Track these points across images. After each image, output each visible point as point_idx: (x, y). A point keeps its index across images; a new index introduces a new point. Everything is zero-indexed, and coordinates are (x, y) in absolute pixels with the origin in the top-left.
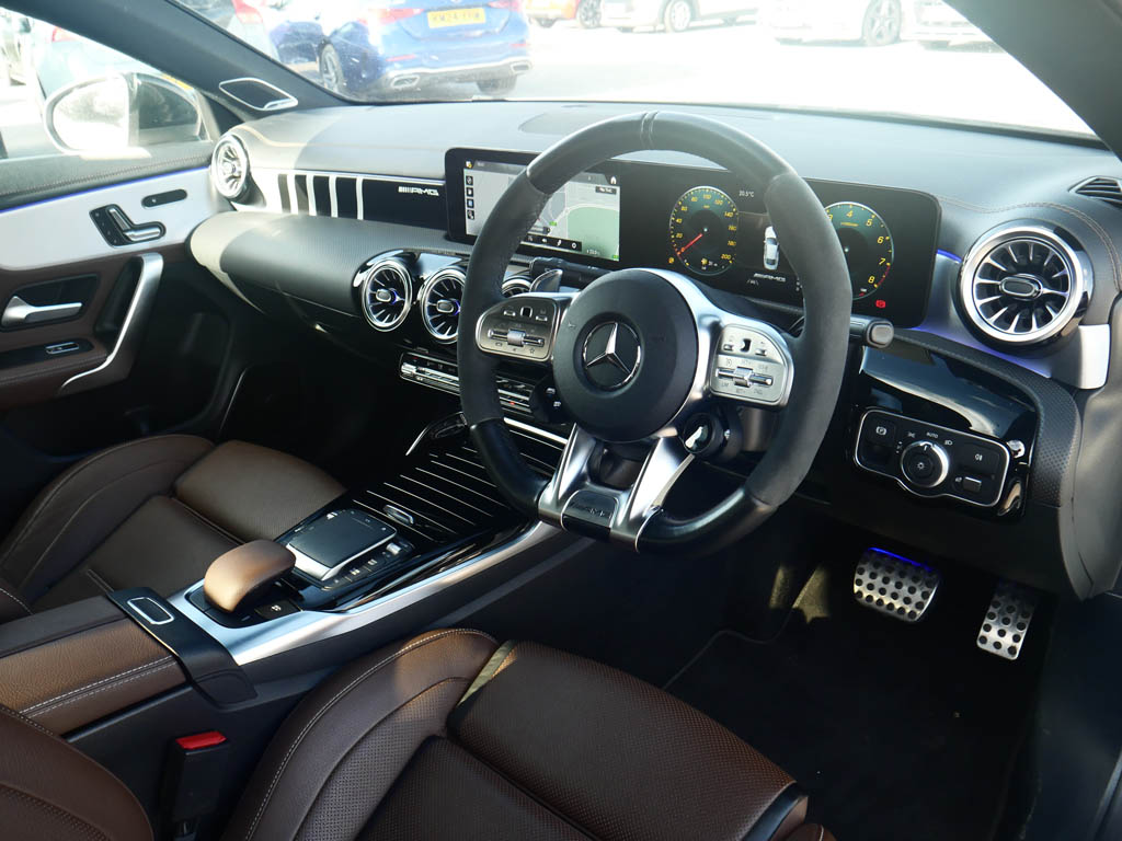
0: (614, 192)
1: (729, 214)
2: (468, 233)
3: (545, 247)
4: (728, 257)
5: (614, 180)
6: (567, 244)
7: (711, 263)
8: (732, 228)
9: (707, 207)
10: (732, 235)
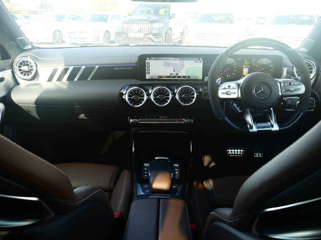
0: (201, 62)
1: (235, 64)
2: (146, 78)
3: (177, 79)
4: (234, 74)
5: (201, 59)
6: (184, 77)
7: (229, 76)
8: (235, 67)
9: (229, 63)
10: (235, 69)
